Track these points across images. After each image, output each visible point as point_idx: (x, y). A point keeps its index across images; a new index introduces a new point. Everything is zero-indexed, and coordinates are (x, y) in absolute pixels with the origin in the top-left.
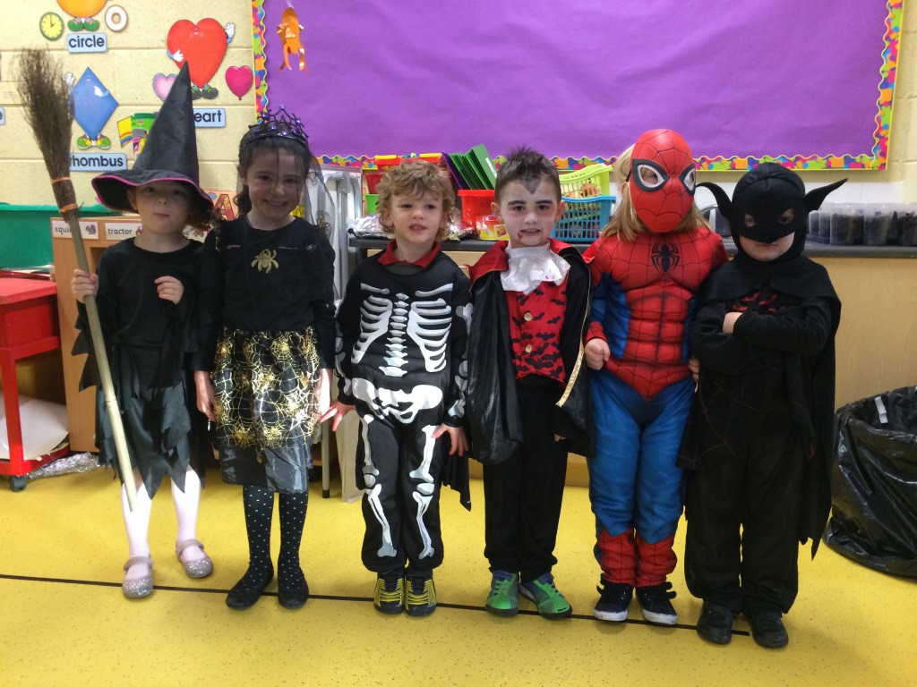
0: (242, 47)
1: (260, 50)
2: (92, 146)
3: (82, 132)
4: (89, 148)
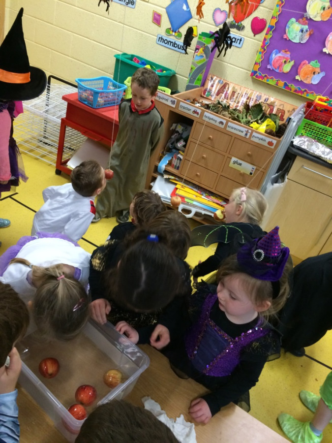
0: (267, 8)
1: (276, 15)
2: (172, 35)
3: (170, 26)
4: (171, 35)
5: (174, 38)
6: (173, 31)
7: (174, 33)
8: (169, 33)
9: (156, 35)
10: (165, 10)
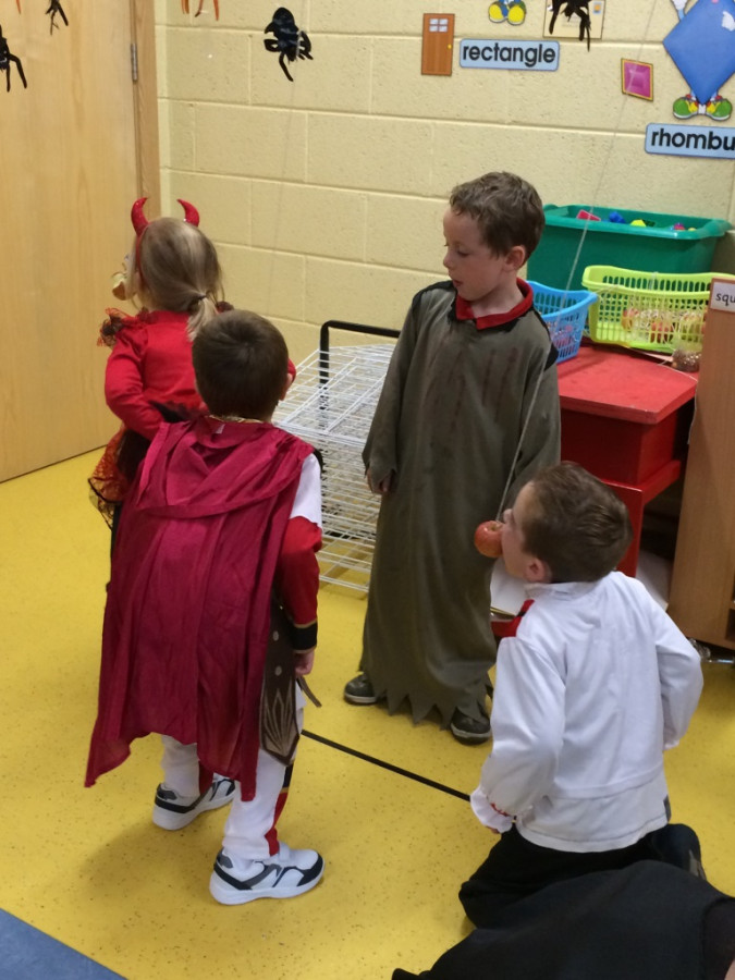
2: (698, 114)
3: (684, 90)
4: (693, 116)
5: (707, 122)
6: (698, 102)
7: (702, 109)
8: (689, 112)
9: (643, 128)
10: (660, 47)
